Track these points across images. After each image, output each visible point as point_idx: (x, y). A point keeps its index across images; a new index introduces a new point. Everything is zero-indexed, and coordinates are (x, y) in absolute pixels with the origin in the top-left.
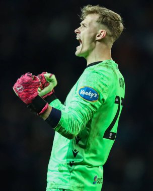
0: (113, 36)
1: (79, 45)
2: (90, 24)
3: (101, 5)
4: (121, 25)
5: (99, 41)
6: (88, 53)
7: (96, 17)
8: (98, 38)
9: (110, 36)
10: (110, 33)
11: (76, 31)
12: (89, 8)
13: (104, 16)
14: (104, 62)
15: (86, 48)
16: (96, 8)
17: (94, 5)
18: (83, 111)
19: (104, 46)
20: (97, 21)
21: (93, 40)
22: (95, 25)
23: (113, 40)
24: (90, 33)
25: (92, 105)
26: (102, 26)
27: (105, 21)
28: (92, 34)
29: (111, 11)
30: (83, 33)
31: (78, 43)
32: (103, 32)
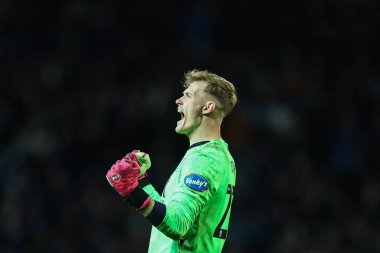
0: (223, 109)
1: (180, 119)
2: (195, 94)
3: (210, 71)
4: (234, 97)
5: (206, 115)
6: (192, 129)
7: (204, 85)
8: (204, 112)
9: (220, 110)
10: (220, 105)
11: (177, 101)
12: (194, 74)
13: (214, 85)
14: (212, 141)
15: (189, 124)
16: (204, 73)
17: (201, 69)
18: (192, 205)
19: (213, 122)
20: (205, 91)
21: (199, 114)
22: (202, 95)
23: (223, 115)
24: (195, 105)
25: (201, 197)
26: (210, 96)
27: (215, 91)
28: (198, 107)
29: (222, 79)
30: (186, 104)
31: (179, 116)
32: (211, 104)
